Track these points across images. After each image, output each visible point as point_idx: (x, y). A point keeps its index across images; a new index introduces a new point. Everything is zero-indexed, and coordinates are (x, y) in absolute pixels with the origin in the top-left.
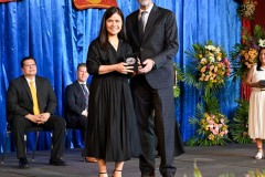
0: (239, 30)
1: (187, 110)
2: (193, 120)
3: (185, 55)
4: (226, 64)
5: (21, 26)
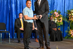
1: (65, 28)
3: (65, 13)
5: (20, 4)
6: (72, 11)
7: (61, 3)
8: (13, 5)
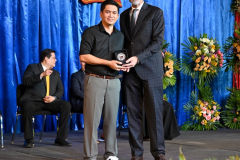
0: (232, 24)
2: (187, 107)
3: (181, 47)
4: (219, 55)
5: (32, 18)
6: (205, 40)
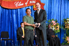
1: (62, 35)
2: (63, 38)
6: (68, 20)
7: (58, 13)
8: (14, 16)
